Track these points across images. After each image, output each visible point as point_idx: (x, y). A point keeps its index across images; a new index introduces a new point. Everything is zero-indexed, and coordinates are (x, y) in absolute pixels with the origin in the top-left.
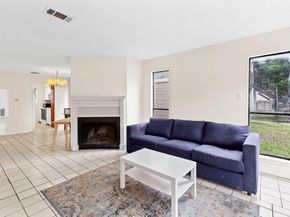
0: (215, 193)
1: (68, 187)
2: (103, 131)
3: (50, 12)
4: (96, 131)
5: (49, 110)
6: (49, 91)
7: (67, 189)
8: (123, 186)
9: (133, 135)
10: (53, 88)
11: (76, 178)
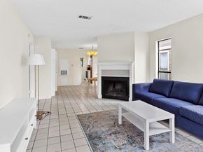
0: (195, 146)
1: (90, 116)
2: (118, 87)
3: (80, 17)
4: (114, 87)
5: (89, 72)
6: (90, 59)
7: (89, 117)
8: (120, 123)
9: (137, 91)
10: (91, 57)
11: (95, 113)
